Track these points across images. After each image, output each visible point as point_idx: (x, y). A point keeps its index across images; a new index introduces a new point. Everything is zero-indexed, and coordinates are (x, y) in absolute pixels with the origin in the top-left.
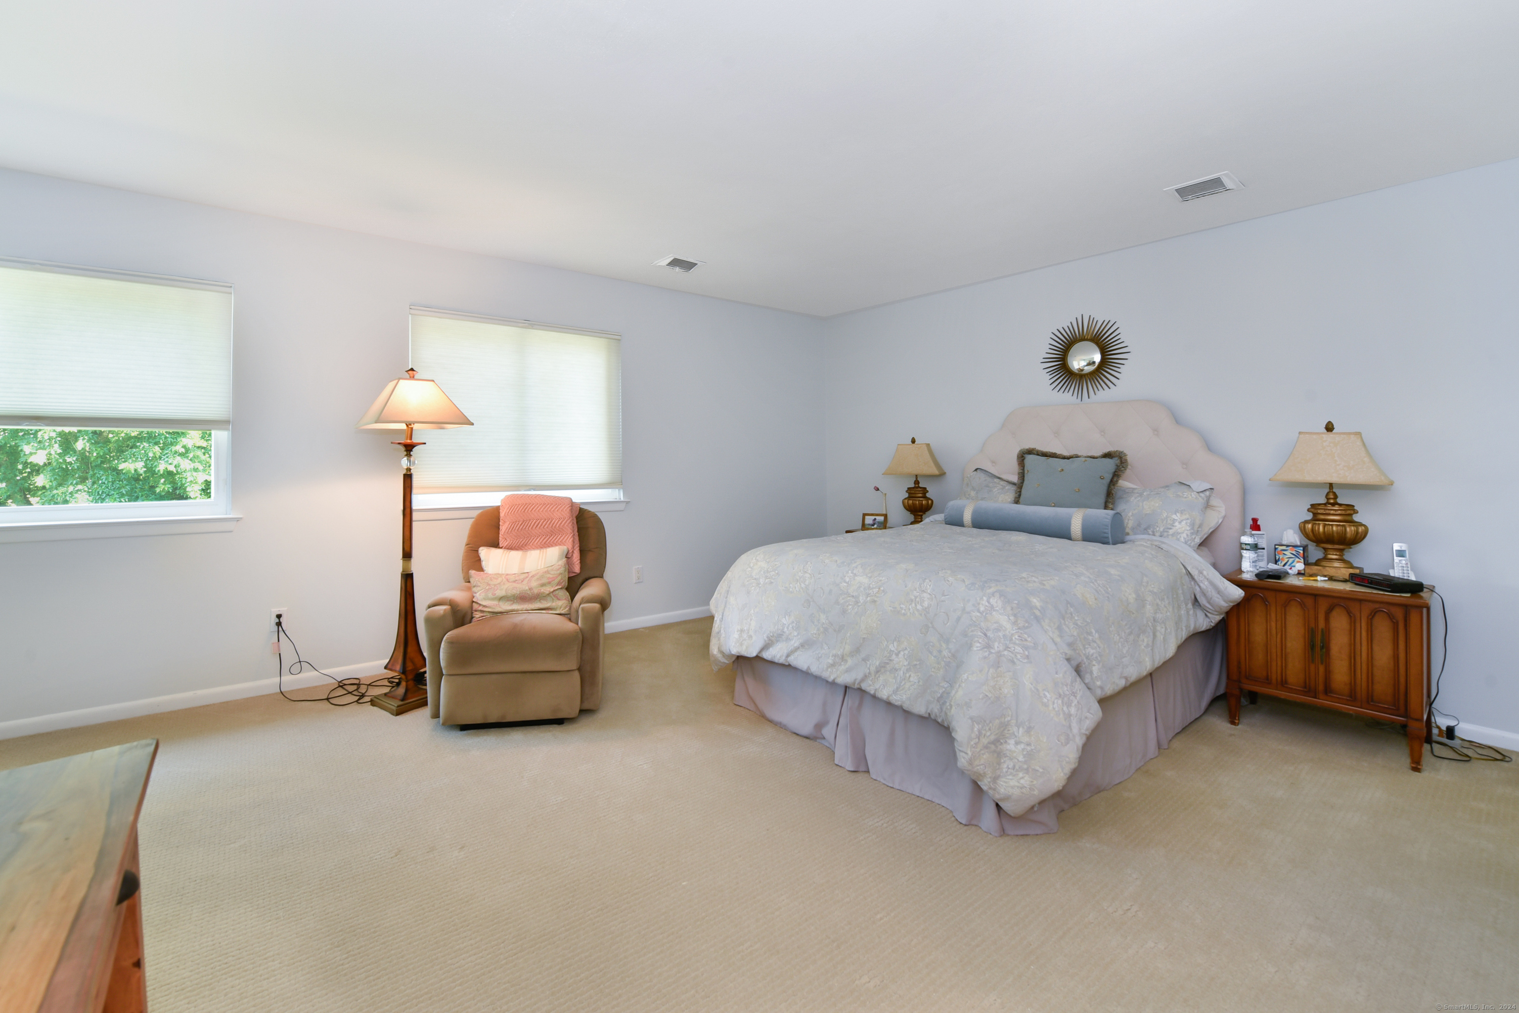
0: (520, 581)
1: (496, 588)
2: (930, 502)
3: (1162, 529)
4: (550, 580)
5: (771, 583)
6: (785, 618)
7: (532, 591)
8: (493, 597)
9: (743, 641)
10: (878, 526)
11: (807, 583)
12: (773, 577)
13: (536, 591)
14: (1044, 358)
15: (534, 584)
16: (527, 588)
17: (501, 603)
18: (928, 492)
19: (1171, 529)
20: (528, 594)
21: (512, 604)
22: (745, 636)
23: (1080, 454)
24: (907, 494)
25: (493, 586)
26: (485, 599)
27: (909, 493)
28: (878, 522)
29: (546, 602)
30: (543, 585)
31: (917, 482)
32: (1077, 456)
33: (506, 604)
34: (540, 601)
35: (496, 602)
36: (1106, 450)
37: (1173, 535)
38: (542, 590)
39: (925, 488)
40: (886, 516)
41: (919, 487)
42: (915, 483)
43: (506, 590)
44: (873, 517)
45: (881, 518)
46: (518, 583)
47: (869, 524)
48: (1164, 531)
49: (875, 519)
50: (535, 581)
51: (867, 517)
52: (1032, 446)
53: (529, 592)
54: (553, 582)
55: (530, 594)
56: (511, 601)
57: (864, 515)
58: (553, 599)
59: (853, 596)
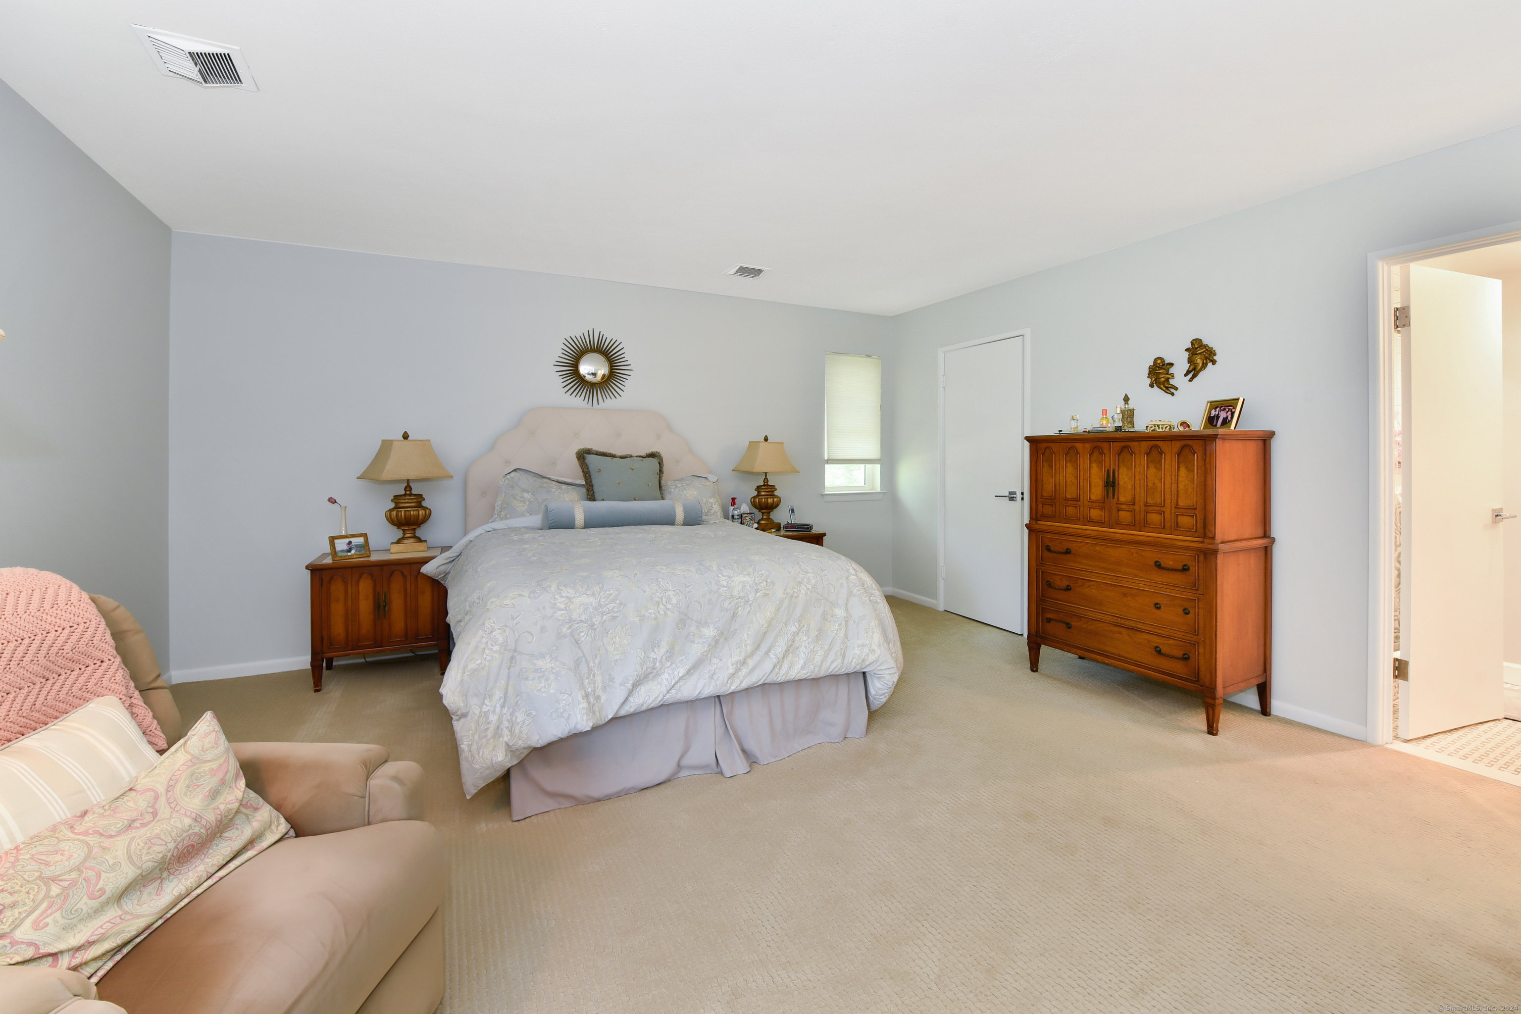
0: (148, 817)
1: (90, 874)
2: (427, 512)
3: (706, 511)
4: (220, 775)
5: (614, 618)
6: (654, 651)
7: (204, 822)
8: (95, 903)
9: (593, 708)
10: (356, 551)
11: (674, 601)
12: (616, 610)
13: (211, 817)
14: (556, 361)
15: (195, 802)
16: (187, 821)
17: (129, 904)
18: (424, 499)
19: (711, 509)
20: (195, 834)
21: (160, 887)
22: (592, 700)
23: (633, 455)
24: (394, 503)
25: (74, 875)
26: (68, 928)
27: (396, 503)
28: (356, 546)
29: (237, 833)
30: (214, 794)
31: (408, 488)
32: (631, 456)
33: (145, 896)
34: (220, 836)
35: (112, 913)
36: (649, 451)
37: (713, 514)
38: (222, 807)
39: (421, 496)
40: (365, 535)
41: (411, 495)
42: (405, 490)
43: (130, 858)
44: (347, 540)
45: (361, 540)
46: (143, 825)
47: (342, 551)
48: (708, 512)
49: (350, 543)
50: (185, 794)
51: (336, 541)
52: (589, 446)
53: (197, 830)
54: (228, 776)
55: (203, 831)
56: (155, 879)
57: (332, 540)
58: (247, 816)
59: (740, 597)
